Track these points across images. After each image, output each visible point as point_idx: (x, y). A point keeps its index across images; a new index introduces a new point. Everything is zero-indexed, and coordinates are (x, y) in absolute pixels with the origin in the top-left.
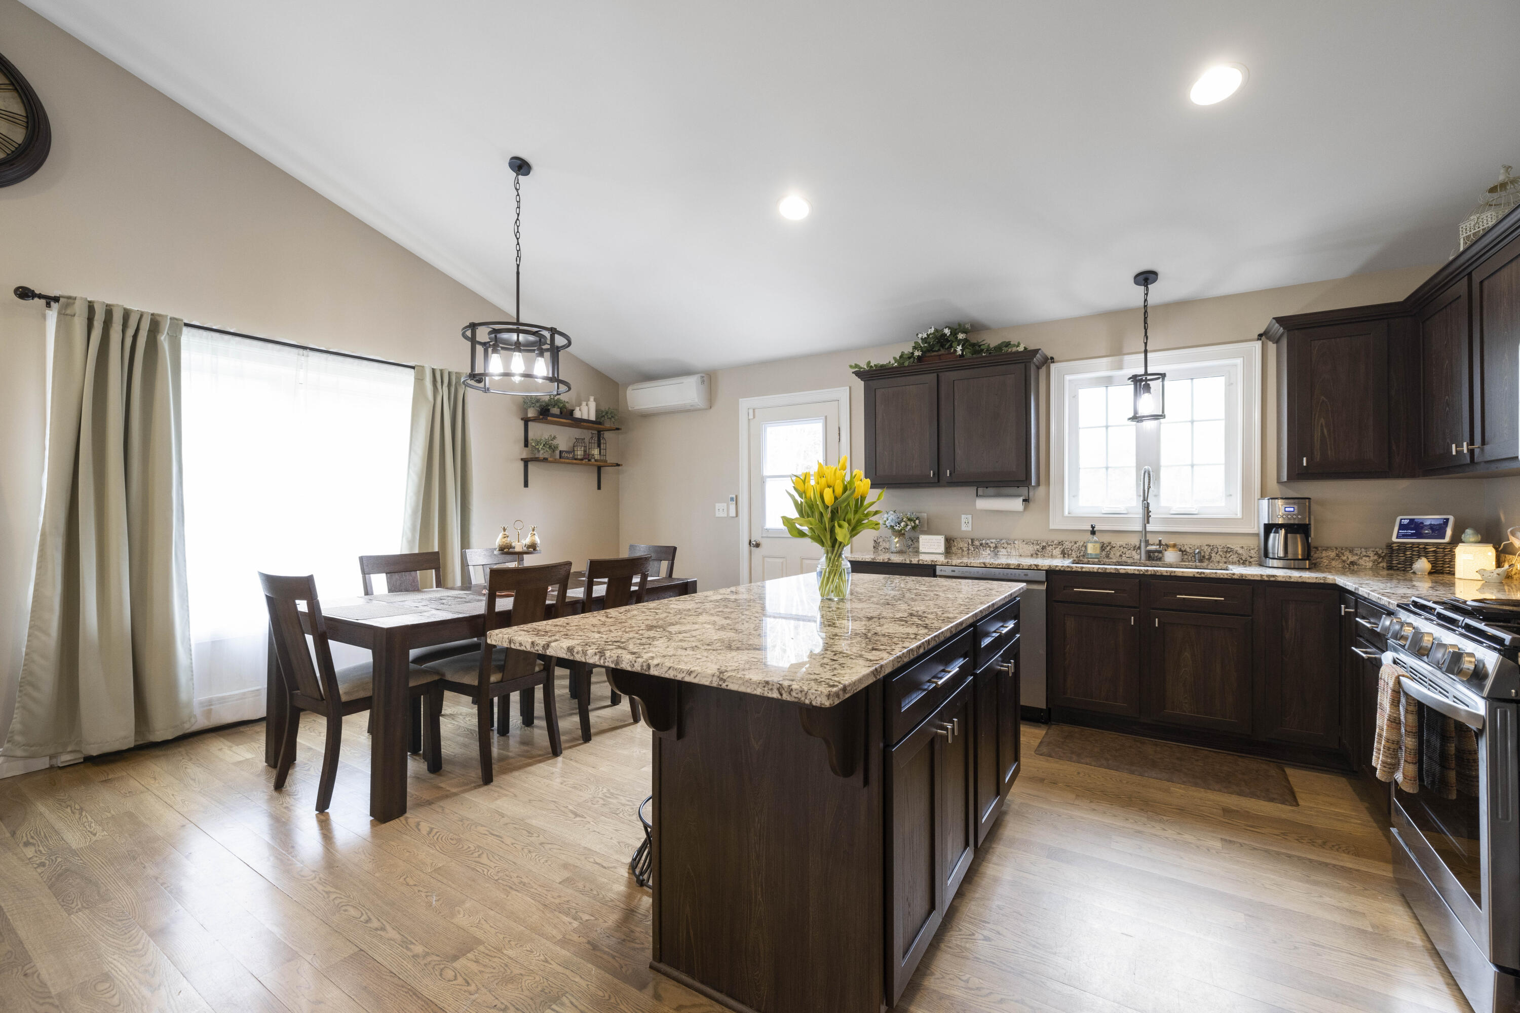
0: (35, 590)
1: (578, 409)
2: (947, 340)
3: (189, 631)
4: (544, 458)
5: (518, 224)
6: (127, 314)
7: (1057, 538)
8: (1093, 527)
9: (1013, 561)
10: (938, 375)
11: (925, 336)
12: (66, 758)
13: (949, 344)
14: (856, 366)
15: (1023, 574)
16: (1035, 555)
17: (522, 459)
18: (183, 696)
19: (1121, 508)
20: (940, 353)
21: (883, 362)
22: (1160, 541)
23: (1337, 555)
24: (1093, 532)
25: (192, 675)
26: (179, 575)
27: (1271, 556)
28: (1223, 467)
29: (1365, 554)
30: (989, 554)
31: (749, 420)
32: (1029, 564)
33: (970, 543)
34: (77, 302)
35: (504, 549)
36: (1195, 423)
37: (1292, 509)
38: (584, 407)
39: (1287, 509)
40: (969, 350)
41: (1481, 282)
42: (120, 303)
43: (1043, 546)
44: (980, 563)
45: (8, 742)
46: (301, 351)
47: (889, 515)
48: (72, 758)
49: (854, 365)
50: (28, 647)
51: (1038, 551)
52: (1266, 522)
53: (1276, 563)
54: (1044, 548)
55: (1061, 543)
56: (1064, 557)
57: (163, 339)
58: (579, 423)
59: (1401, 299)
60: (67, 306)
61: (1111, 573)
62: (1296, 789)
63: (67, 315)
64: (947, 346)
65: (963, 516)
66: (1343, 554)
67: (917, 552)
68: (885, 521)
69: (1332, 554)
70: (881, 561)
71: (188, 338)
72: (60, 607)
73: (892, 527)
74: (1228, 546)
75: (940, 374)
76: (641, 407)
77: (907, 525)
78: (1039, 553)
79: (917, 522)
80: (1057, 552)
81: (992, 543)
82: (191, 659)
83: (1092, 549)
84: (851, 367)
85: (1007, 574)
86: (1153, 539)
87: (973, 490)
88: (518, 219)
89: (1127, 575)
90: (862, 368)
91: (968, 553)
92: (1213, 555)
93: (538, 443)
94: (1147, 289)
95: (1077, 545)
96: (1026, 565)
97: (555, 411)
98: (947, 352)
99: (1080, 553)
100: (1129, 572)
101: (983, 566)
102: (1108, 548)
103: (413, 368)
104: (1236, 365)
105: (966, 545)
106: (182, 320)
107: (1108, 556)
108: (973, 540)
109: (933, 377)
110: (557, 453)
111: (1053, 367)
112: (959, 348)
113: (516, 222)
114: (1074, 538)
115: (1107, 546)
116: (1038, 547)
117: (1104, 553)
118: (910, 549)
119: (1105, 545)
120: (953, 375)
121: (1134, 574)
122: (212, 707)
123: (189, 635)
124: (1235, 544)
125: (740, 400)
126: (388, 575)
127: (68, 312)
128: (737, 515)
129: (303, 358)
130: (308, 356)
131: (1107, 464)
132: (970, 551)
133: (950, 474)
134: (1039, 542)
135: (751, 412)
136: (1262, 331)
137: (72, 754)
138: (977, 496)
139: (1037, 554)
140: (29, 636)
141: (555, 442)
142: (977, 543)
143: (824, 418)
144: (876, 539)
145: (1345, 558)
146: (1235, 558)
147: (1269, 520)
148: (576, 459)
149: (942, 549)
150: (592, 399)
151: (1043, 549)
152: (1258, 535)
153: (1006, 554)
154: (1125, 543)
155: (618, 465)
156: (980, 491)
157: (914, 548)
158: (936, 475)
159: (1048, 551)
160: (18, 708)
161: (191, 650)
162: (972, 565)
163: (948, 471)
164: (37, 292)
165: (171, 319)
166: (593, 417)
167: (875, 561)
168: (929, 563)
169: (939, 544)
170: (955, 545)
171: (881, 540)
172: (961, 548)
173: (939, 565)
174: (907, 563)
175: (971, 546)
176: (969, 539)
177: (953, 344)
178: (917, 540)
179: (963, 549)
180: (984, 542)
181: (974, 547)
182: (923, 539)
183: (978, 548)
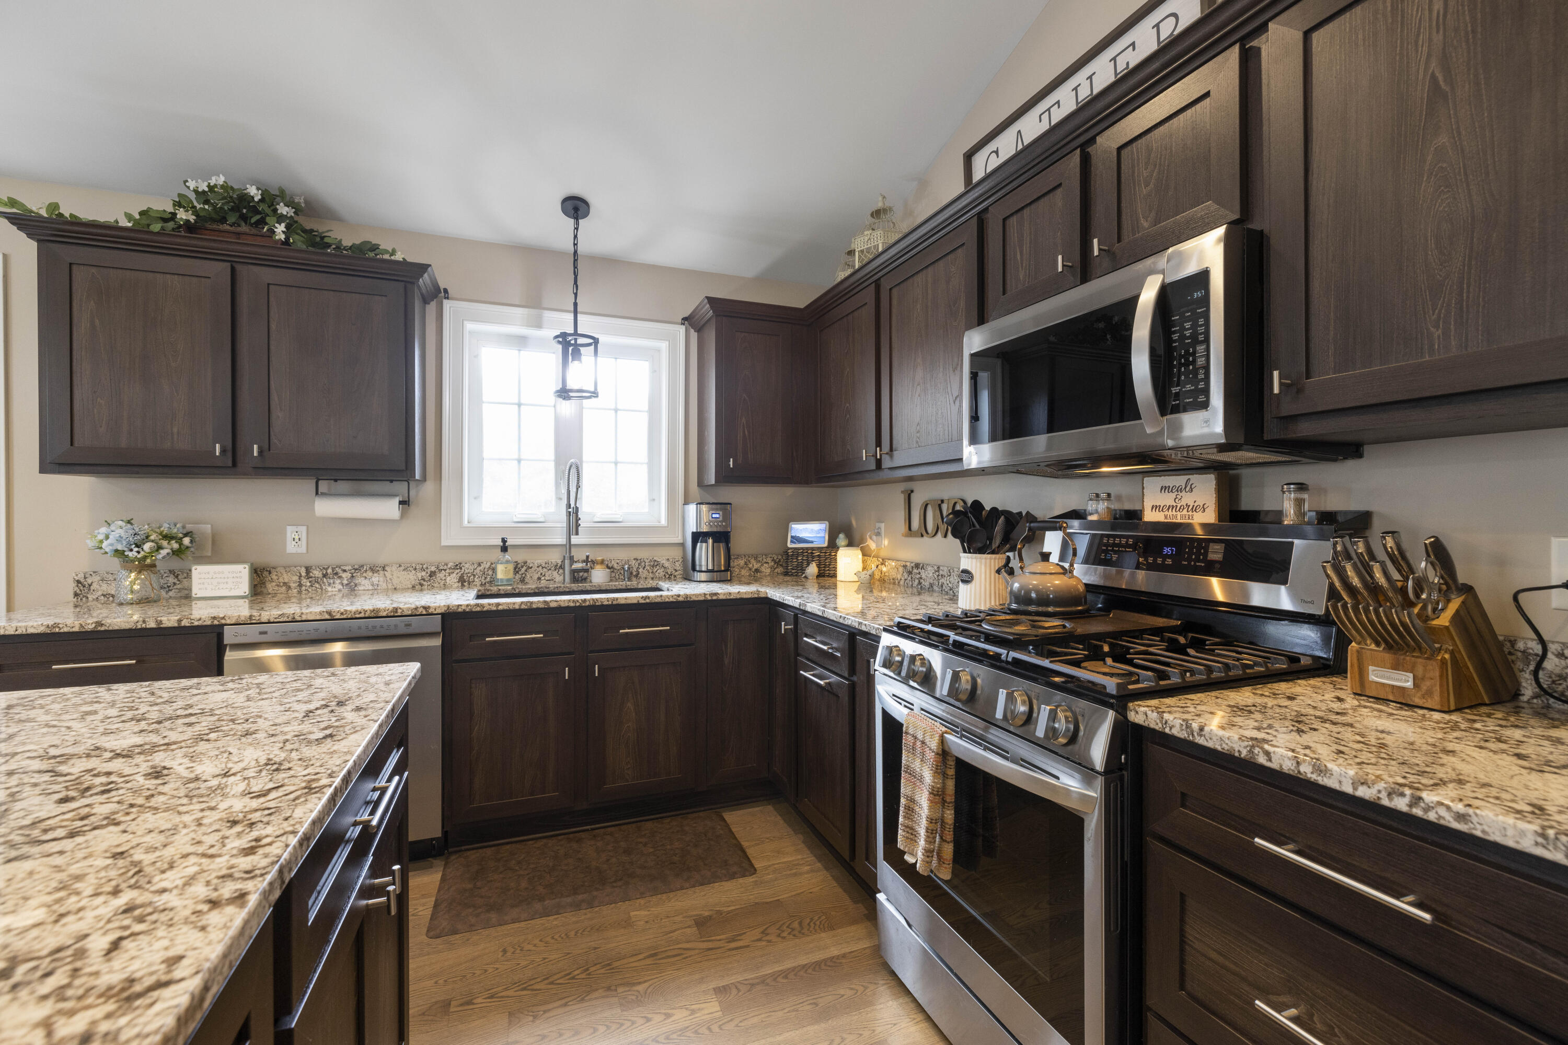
2: (255, 210)
7: (452, 558)
8: (504, 541)
9: (383, 603)
10: (233, 270)
11: (203, 187)
13: (258, 217)
14: (14, 204)
15: (403, 625)
16: (418, 587)
19: (537, 514)
20: (238, 227)
22: (588, 557)
23: (746, 563)
24: (504, 549)
27: (698, 568)
28: (645, 468)
29: (765, 560)
30: (340, 590)
32: (413, 606)
33: (304, 574)
36: (619, 412)
37: (717, 516)
39: (714, 516)
40: (302, 239)
41: (891, 289)
43: (431, 572)
44: (321, 613)
47: (112, 527)
49: (7, 200)
51: (424, 580)
52: (695, 531)
53: (703, 576)
54: (432, 574)
55: (458, 566)
56: (463, 586)
59: (802, 306)
61: (538, 609)
62: (745, 844)
64: (253, 220)
65: (290, 529)
66: (750, 561)
67: (187, 597)
68: (101, 542)
69: (742, 562)
73: (119, 553)
74: (655, 558)
75: (239, 267)
77: (160, 548)
78: (425, 583)
79: (186, 541)
80: (453, 579)
81: (345, 571)
83: (503, 572)
85: (374, 627)
86: (579, 555)
87: (309, 484)
89: (560, 610)
90: (31, 213)
91: (300, 592)
92: (641, 570)
94: (578, 224)
95: (482, 568)
96: (408, 609)
98: (254, 231)
99: (486, 578)
100: (563, 605)
101: (327, 617)
102: (523, 570)
104: (659, 351)
105: (296, 578)
107: (523, 581)
108: (308, 570)
109: (219, 270)
111: (447, 304)
112: (280, 229)
114: (477, 557)
115: (522, 567)
116: (424, 574)
117: (518, 576)
118: (171, 594)
119: (519, 566)
120: (267, 275)
121: (568, 607)
124: (662, 556)
131: (519, 455)
132: (304, 588)
133: (261, 452)
134: (425, 566)
136: (686, 315)
138: (317, 493)
139: (421, 585)
142: (317, 573)
144: (80, 577)
145: (751, 566)
146: (661, 572)
147: (697, 528)
149: (244, 587)
151: (430, 576)
152: (683, 545)
153: (371, 587)
154: (544, 561)
156: (323, 487)
157: (180, 590)
158: (230, 454)
159: (439, 579)
162: (304, 618)
163: (255, 447)
167: (57, 630)
168: (205, 623)
169: (238, 580)
170: (272, 581)
171: (96, 578)
172: (285, 584)
173: (232, 623)
174: (148, 627)
175: (305, 580)
176: (301, 567)
177: (268, 219)
178: (185, 575)
179: (290, 587)
180: (330, 571)
181: (310, 582)
182: (200, 573)
183: (318, 582)
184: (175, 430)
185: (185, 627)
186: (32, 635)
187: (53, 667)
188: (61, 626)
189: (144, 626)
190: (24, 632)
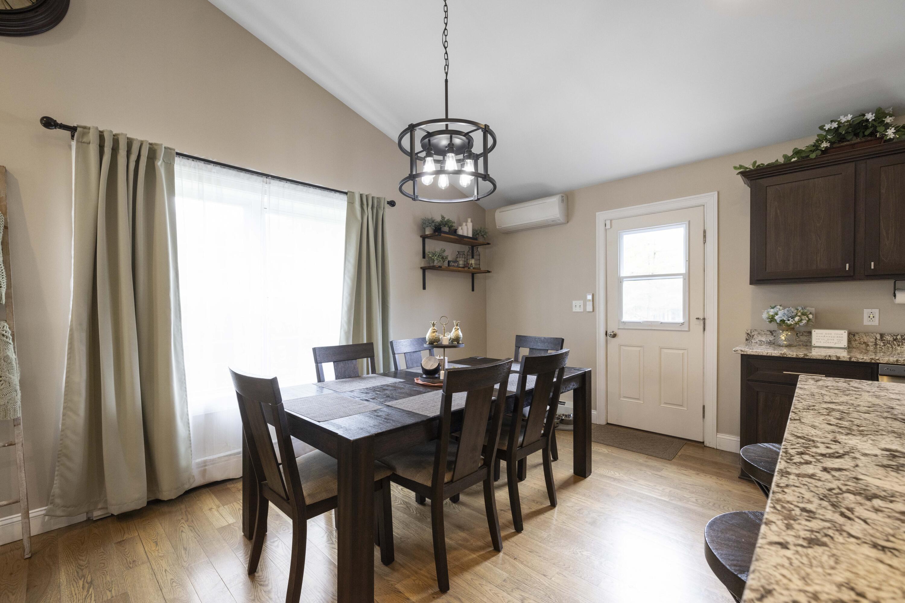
0: (67, 377)
1: (460, 228)
2: (870, 126)
3: (187, 408)
4: (439, 266)
5: (446, 34)
6: (130, 143)
10: (855, 164)
11: (834, 126)
12: (97, 514)
13: (873, 129)
14: (741, 167)
17: (421, 268)
18: (183, 463)
20: (853, 142)
21: (772, 160)
25: (191, 444)
26: (178, 362)
31: (606, 230)
33: (879, 338)
34: (91, 131)
35: (434, 342)
38: (464, 227)
42: (124, 132)
45: (51, 503)
46: (264, 179)
47: (776, 309)
48: (102, 513)
49: (738, 166)
50: (63, 424)
57: (160, 164)
58: (461, 240)
60: (84, 134)
63: (84, 143)
64: (870, 132)
65: (867, 310)
67: (808, 344)
68: (773, 316)
70: (794, 356)
71: (179, 165)
72: (86, 392)
75: (859, 163)
76: (507, 226)
79: (815, 317)
82: (189, 431)
84: (735, 168)
87: (888, 283)
88: (445, 29)
90: (747, 168)
91: (876, 348)
93: (434, 254)
97: (446, 229)
98: (870, 138)
103: (346, 193)
105: (873, 340)
106: (174, 150)
108: (882, 335)
110: (446, 262)
112: (890, 132)
113: (444, 32)
120: (879, 161)
122: (207, 467)
123: (187, 411)
125: (597, 213)
126: (335, 363)
127: (85, 140)
128: (593, 310)
129: (267, 186)
130: (270, 183)
132: (878, 346)
133: (875, 267)
135: (608, 223)
137: (102, 510)
140: (64, 415)
141: (445, 254)
142: (889, 338)
143: (687, 223)
144: (749, 332)
148: (459, 267)
149: (843, 343)
150: (469, 220)
155: (489, 272)
156: (899, 284)
160: (57, 476)
161: (189, 424)
163: (872, 263)
164: (59, 122)
165: (165, 148)
166: (470, 235)
167: (785, 356)
168: (866, 361)
169: (841, 339)
170: (855, 340)
171: (756, 333)
172: (864, 343)
173: (884, 363)
174: (832, 359)
175: (879, 342)
176: (877, 334)
177: (878, 129)
178: (801, 334)
179: (868, 345)
180: (899, 337)
181: (883, 343)
182: (817, 334)
183: (889, 344)
184: (818, 259)
185: (853, 362)
186: (774, 357)
187: (784, 372)
188: (787, 354)
189: (829, 358)
190: (771, 355)
